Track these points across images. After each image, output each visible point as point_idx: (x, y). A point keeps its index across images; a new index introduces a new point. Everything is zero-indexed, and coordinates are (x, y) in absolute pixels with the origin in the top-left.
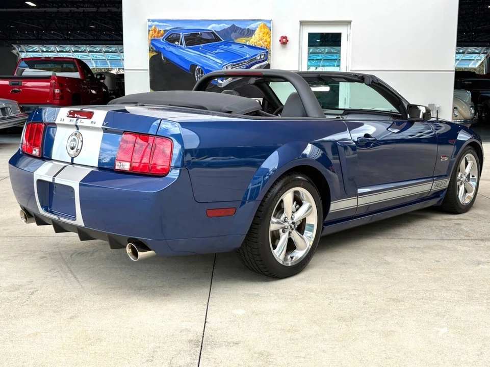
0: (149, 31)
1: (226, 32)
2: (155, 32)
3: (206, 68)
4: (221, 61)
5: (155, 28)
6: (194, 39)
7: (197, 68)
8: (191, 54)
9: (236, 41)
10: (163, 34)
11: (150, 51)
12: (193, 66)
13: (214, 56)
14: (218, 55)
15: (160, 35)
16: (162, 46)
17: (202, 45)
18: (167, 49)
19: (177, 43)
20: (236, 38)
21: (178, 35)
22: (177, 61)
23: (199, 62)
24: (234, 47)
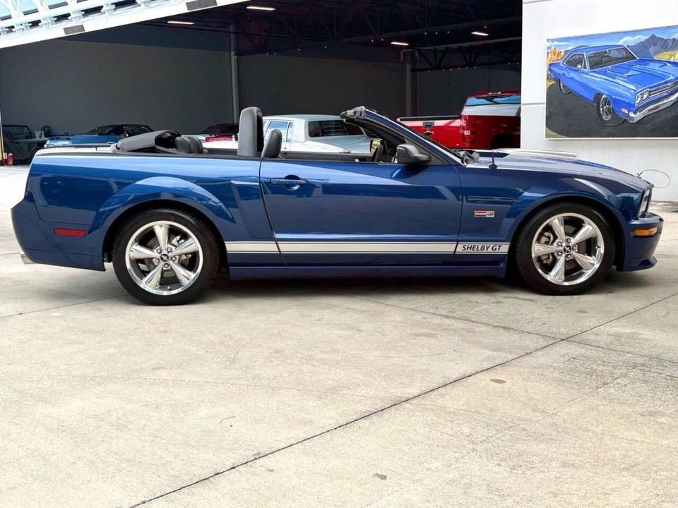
0: (548, 53)
1: (644, 46)
2: (554, 54)
3: (614, 97)
4: (635, 86)
5: (555, 49)
6: (600, 60)
7: (603, 97)
8: (596, 80)
9: (656, 58)
10: (564, 56)
11: (548, 78)
12: (599, 95)
13: (625, 80)
14: (631, 79)
15: (560, 57)
16: (561, 72)
17: (610, 67)
18: (567, 75)
19: (579, 66)
20: (656, 53)
21: (582, 56)
22: (579, 90)
23: (606, 90)
24: (653, 67)
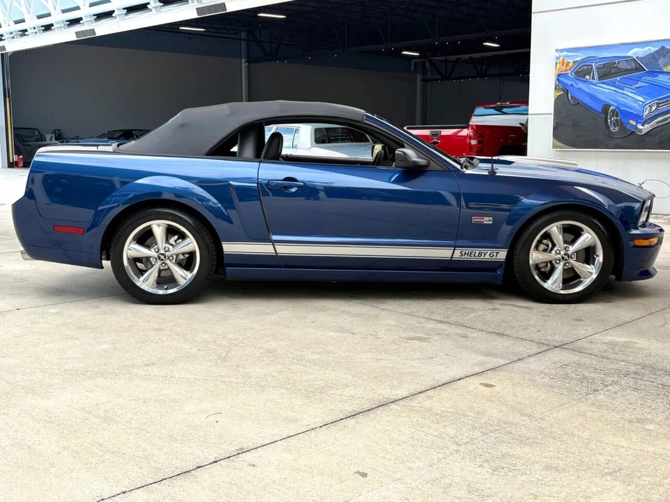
0: (557, 63)
1: (653, 57)
2: (563, 65)
3: (622, 109)
4: (644, 98)
5: (563, 60)
6: (613, 70)
7: (611, 108)
8: (605, 92)
9: (665, 70)
10: (572, 67)
11: (556, 89)
12: (607, 106)
13: (634, 91)
14: (639, 91)
15: (568, 68)
16: (569, 83)
17: (618, 78)
18: (575, 85)
19: (588, 77)
20: (666, 65)
21: (590, 67)
22: (587, 101)
23: (615, 101)
24: (661, 78)
